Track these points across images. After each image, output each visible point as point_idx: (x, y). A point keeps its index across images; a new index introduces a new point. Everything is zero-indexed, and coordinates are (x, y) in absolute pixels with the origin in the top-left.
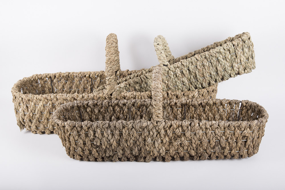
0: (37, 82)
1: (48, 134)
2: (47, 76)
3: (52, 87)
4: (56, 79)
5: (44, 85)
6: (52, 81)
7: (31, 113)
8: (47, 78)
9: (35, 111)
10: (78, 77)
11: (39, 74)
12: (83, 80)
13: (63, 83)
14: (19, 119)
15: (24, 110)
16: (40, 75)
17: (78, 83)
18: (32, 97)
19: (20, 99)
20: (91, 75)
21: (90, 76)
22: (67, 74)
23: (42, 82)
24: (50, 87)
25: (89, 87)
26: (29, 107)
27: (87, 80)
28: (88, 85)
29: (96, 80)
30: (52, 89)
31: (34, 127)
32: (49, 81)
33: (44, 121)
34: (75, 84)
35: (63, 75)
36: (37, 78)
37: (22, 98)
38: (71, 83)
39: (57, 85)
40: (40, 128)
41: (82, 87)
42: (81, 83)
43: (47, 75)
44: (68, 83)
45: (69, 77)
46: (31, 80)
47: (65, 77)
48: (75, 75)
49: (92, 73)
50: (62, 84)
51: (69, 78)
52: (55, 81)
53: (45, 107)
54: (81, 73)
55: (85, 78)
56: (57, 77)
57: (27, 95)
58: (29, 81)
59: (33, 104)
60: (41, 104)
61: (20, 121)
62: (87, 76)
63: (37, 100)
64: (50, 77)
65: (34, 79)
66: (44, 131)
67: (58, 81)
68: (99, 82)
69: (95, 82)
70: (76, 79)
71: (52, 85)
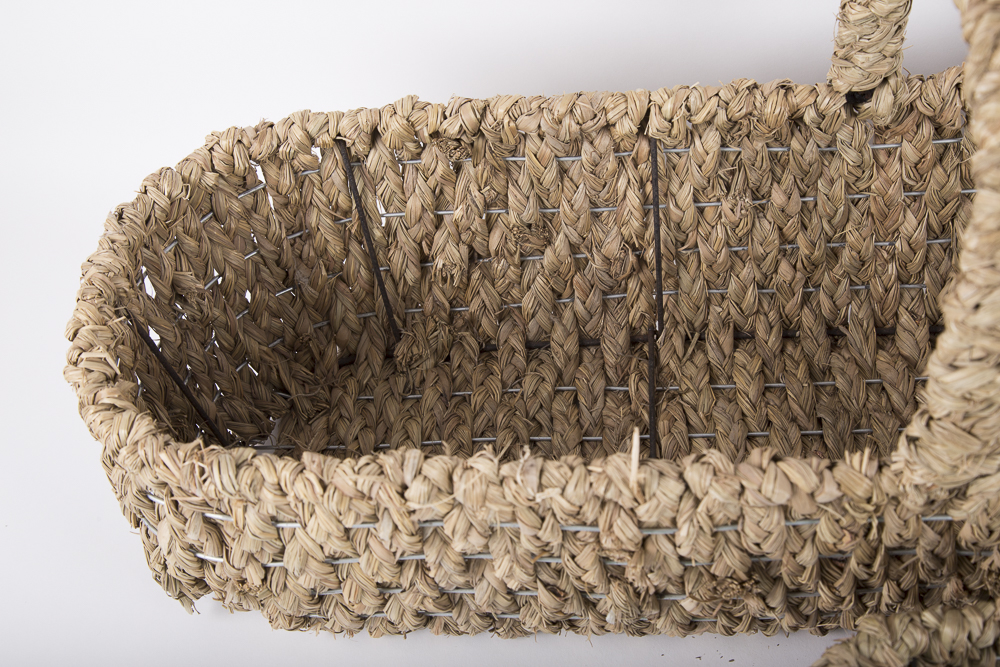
0: (245, 185)
2: (313, 139)
3: (358, 199)
4: (383, 149)
5: (295, 193)
6: (352, 163)
8: (316, 151)
10: (556, 136)
12: (584, 154)
13: (437, 174)
17: (550, 175)
20: (655, 121)
21: (643, 124)
22: (469, 117)
23: (286, 180)
24: (343, 201)
25: (634, 199)
26: (228, 530)
27: (618, 153)
28: (622, 183)
29: (687, 148)
30: (355, 211)
32: (329, 164)
34: (523, 180)
35: (433, 121)
36: (240, 160)
38: (494, 171)
39: (392, 186)
41: (579, 198)
42: (574, 171)
43: (312, 128)
44: (471, 173)
45: (482, 137)
46: (198, 186)
48: (533, 126)
49: (668, 108)
50: (432, 179)
51: (480, 145)
52: (373, 161)
54: (577, 112)
55: (603, 142)
56: (387, 137)
58: (189, 198)
62: (624, 125)
65: (221, 176)
67: (398, 165)
68: (710, 161)
69: (675, 159)
70: (531, 145)
71: (359, 188)
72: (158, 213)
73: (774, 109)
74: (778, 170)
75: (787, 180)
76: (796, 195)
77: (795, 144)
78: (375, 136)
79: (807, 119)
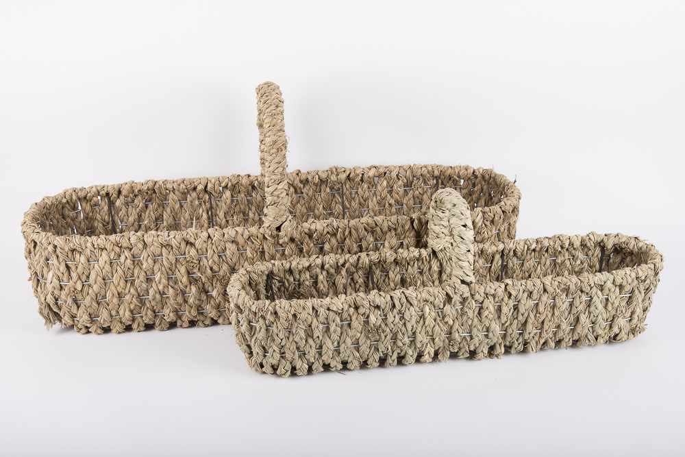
0: (74, 208)
1: (119, 333)
2: (99, 192)
3: (112, 217)
4: (122, 198)
5: (91, 214)
6: (111, 204)
7: (79, 282)
8: (99, 198)
9: (88, 277)
10: (179, 191)
11: (80, 187)
12: (188, 199)
13: (139, 208)
14: (45, 299)
15: (60, 275)
16: (81, 190)
17: (177, 206)
18: (82, 241)
19: (50, 248)
20: (209, 186)
21: (206, 187)
22: (150, 184)
23: (88, 208)
24: (106, 218)
25: (205, 216)
26: (73, 268)
27: (199, 199)
28: (201, 211)
29: (221, 198)
30: (111, 223)
31: (86, 317)
32: (103, 203)
33: (110, 301)
34: (168, 210)
35: (139, 187)
36: (74, 197)
37: (55, 247)
38: (159, 205)
39: (124, 212)
40: (99, 319)
41: (187, 215)
42: (185, 206)
43: (99, 188)
44: (151, 207)
45: (155, 192)
46: (60, 202)
47: (145, 194)
48: (171, 187)
49: (213, 181)
50: (138, 210)
51: (154, 195)
52: (118, 203)
53: (115, 266)
54: (185, 182)
55: (194, 194)
56: (124, 192)
57: (67, 238)
58: (57, 205)
59: (83, 259)
60: (104, 257)
61: (49, 306)
62: (200, 187)
63: (93, 250)
64: (107, 194)
65: (67, 201)
66: (109, 327)
67: (127, 204)
68: (229, 201)
69: (218, 202)
70: (171, 195)
71: (113, 213)
72: (48, 206)
73: (245, 181)
74: (250, 206)
75: (253, 208)
76: (256, 214)
77: (254, 195)
78: (120, 192)
79: (256, 185)
